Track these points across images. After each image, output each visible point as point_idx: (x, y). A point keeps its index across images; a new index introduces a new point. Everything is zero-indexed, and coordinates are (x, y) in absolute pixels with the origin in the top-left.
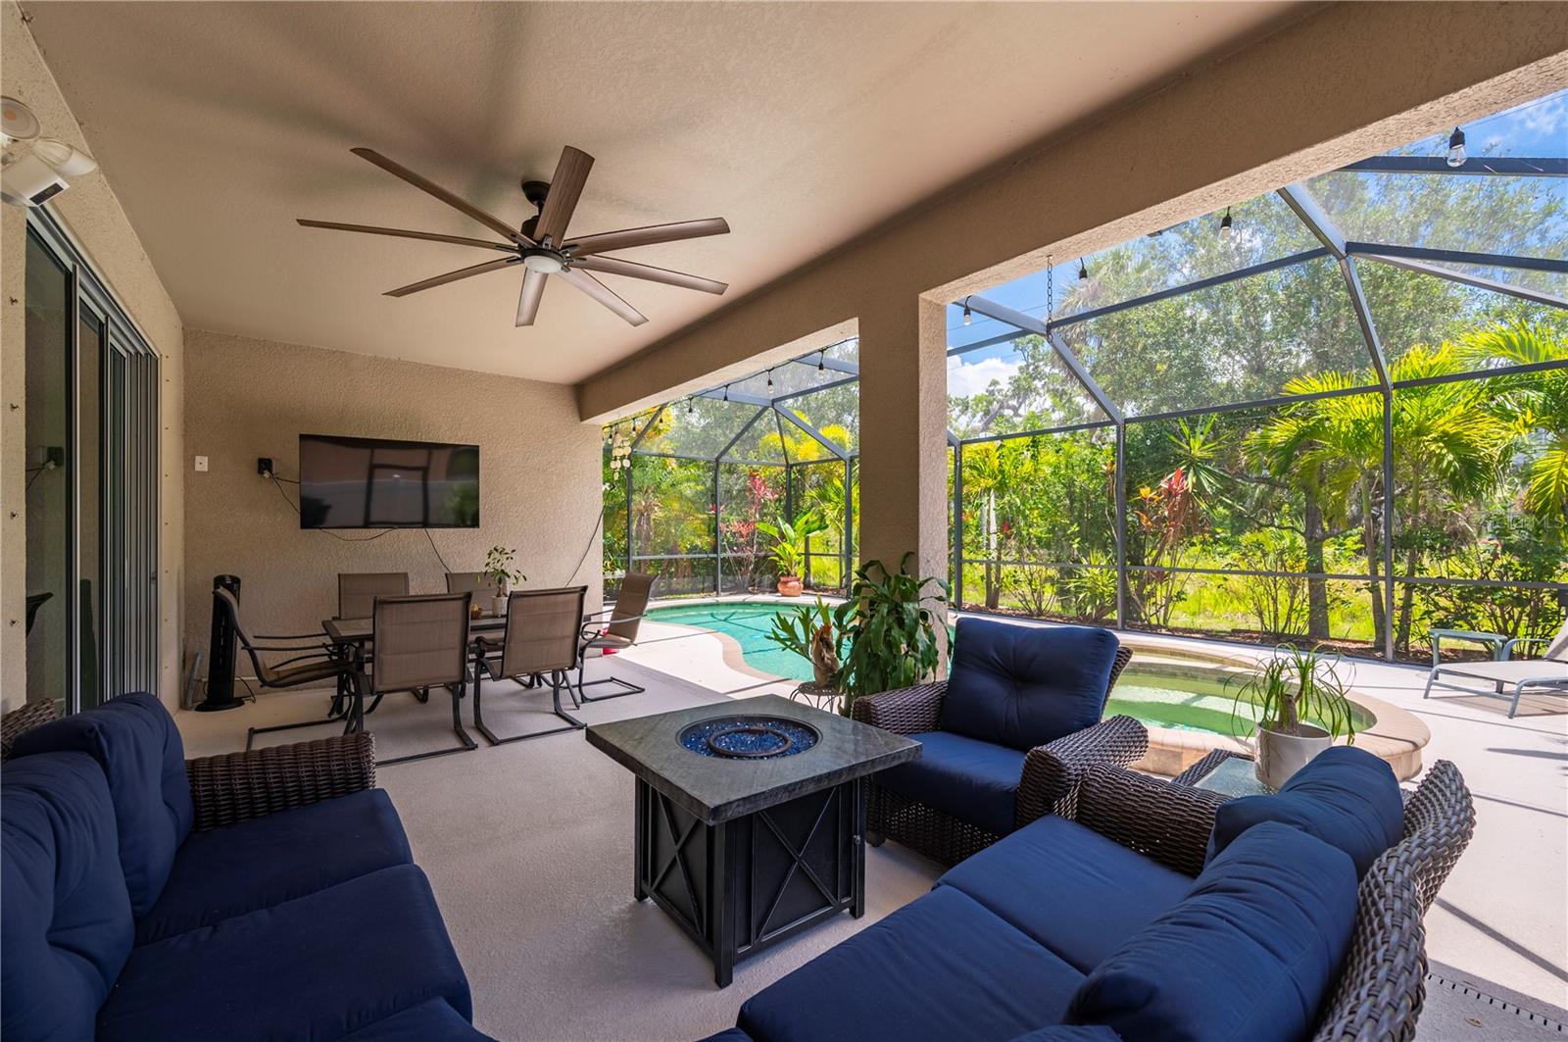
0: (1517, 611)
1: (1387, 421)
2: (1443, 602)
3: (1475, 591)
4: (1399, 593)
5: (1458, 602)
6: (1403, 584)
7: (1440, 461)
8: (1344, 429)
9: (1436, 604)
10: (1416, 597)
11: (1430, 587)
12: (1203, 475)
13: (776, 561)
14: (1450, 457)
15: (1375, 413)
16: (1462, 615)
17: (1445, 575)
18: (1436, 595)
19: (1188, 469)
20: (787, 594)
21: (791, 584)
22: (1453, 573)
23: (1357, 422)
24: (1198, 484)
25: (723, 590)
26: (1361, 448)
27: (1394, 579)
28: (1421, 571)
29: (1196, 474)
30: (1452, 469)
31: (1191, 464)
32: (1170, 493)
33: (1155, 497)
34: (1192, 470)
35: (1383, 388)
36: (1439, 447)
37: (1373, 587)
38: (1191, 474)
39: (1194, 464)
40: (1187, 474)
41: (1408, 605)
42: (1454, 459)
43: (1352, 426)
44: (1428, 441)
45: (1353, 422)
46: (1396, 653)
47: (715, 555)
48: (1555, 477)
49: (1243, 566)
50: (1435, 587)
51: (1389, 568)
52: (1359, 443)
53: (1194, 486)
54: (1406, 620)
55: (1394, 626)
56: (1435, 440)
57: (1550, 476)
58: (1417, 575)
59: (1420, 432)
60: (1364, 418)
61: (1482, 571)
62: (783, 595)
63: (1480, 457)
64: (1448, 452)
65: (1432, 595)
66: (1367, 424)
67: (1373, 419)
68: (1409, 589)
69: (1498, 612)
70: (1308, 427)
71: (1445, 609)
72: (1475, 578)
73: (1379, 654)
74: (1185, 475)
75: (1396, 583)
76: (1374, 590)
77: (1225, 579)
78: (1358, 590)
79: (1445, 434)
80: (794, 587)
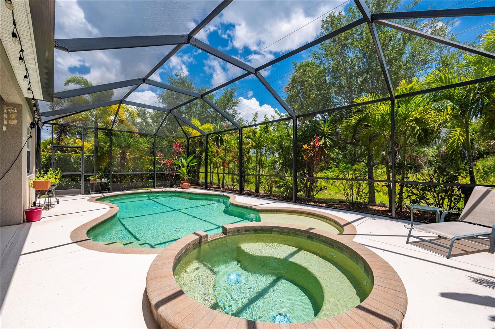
0: (443, 194)
1: (393, 114)
2: (415, 191)
3: (428, 187)
4: (398, 187)
5: (421, 192)
6: (399, 184)
7: (413, 130)
8: (377, 118)
9: (412, 192)
10: (404, 189)
11: (410, 185)
12: (327, 139)
13: (179, 175)
14: (418, 128)
15: (389, 110)
16: (423, 197)
17: (416, 180)
18: (412, 188)
19: (322, 137)
20: (183, 187)
21: (185, 184)
22: (419, 179)
23: (382, 116)
24: (325, 143)
25: (157, 186)
26: (384, 127)
27: (396, 182)
28: (406, 178)
29: (325, 139)
30: (419, 133)
31: (323, 136)
32: (314, 146)
33: (309, 148)
34: (323, 138)
35: (391, 99)
36: (413, 124)
37: (388, 185)
38: (323, 139)
39: (324, 135)
40: (321, 139)
41: (401, 193)
42: (419, 129)
43: (380, 117)
44: (409, 121)
45: (381, 115)
46: (396, 213)
47: (154, 173)
48: (457, 140)
49: (341, 176)
50: (412, 185)
51: (394, 177)
52: (383, 124)
53: (323, 144)
54: (401, 199)
55: (395, 202)
56: (412, 121)
57: (455, 139)
58: (405, 180)
59: (405, 118)
60: (384, 113)
61: (430, 178)
62: (182, 188)
63: (430, 127)
64: (417, 126)
65: (411, 188)
66: (386, 116)
67: (388, 114)
68: (402, 186)
69: (436, 195)
70: (363, 117)
71: (416, 195)
72: (427, 181)
73: (390, 214)
74: (320, 140)
75: (397, 184)
76: (388, 186)
77: (334, 182)
78: (383, 186)
79: (416, 118)
80: (185, 185)
